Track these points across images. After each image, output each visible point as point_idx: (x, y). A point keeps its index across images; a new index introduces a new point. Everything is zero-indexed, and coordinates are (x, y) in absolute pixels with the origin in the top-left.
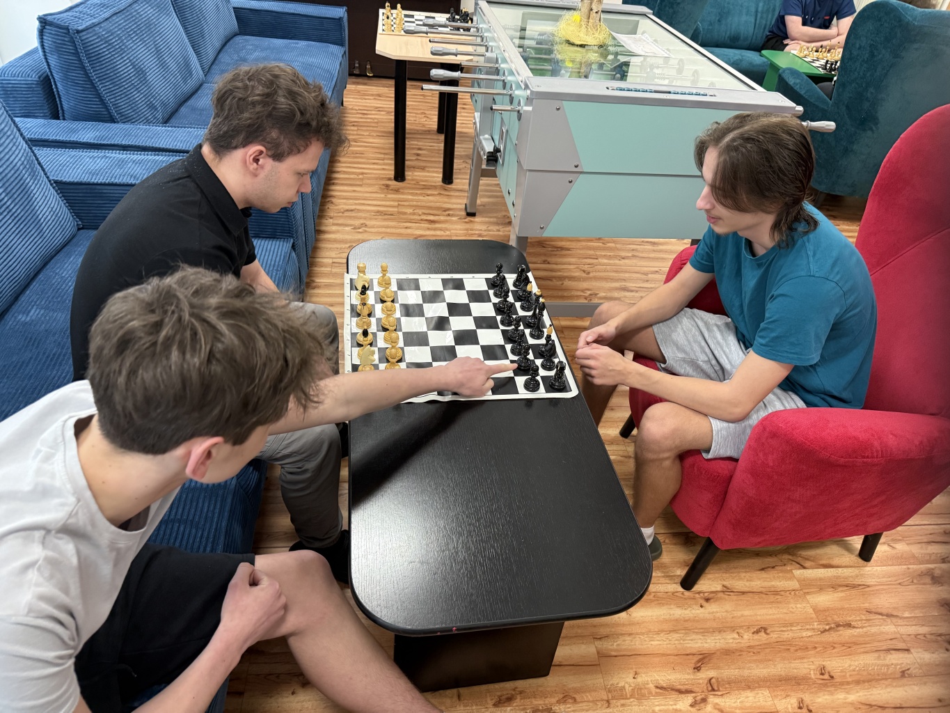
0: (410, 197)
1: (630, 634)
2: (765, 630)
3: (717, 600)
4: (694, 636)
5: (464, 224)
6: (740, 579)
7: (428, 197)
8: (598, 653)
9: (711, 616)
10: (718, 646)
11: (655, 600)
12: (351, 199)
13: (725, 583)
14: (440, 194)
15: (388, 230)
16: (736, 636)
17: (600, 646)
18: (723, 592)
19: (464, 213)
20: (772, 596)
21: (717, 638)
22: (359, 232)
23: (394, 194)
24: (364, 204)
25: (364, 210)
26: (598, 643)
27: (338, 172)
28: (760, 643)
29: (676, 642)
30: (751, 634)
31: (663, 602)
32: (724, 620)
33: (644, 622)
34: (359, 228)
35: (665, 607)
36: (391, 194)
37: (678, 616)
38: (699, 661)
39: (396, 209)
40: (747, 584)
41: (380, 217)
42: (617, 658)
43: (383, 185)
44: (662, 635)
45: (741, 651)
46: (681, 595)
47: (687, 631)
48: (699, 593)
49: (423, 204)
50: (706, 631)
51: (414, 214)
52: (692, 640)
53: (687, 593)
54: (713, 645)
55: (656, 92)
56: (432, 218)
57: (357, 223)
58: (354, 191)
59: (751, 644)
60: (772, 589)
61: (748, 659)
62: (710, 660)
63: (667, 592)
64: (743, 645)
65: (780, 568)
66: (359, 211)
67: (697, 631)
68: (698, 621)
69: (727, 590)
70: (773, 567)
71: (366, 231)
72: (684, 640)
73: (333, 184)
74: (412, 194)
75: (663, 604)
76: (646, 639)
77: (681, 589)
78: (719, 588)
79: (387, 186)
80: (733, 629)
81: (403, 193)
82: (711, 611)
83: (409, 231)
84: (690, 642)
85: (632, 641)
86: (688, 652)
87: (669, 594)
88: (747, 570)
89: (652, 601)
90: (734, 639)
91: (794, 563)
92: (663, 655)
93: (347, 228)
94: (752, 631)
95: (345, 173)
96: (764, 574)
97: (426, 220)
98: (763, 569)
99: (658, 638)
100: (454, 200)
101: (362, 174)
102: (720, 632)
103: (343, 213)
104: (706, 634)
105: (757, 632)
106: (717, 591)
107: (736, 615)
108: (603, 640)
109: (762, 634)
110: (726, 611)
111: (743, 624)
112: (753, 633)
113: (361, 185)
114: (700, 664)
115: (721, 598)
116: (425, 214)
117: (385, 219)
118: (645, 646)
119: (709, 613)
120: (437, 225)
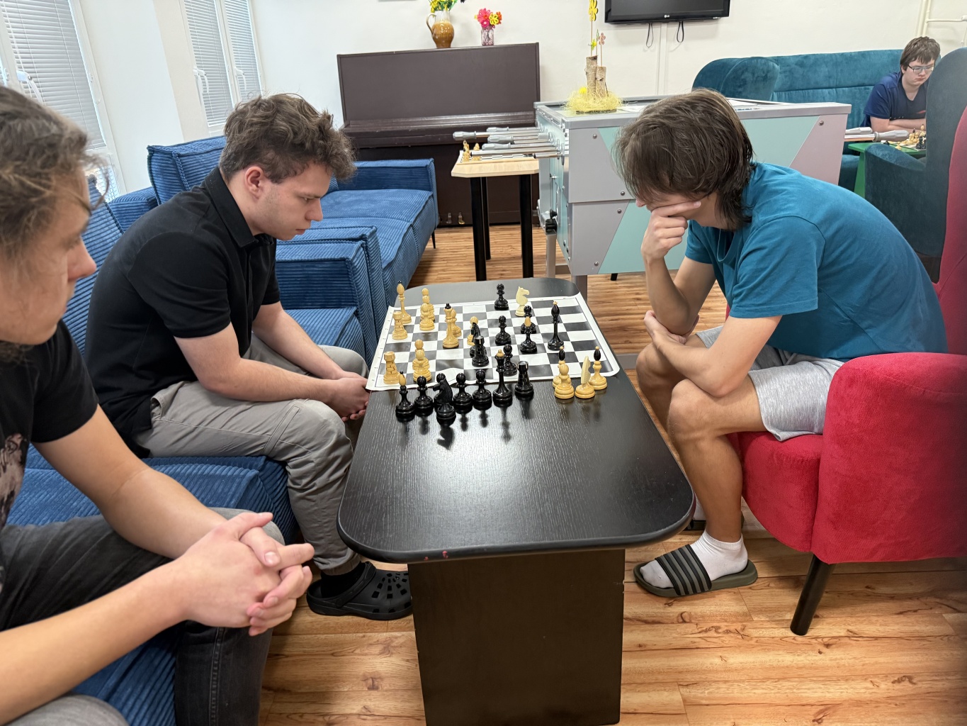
1: (725, 682)
2: (910, 679)
3: (840, 646)
4: (812, 685)
6: (871, 623)
8: (684, 701)
9: (834, 663)
10: (845, 696)
11: (757, 646)
13: (850, 628)
16: (870, 685)
17: (686, 694)
18: (849, 637)
20: (917, 643)
21: (843, 687)
26: (684, 691)
28: (904, 694)
29: (787, 691)
30: (890, 684)
31: (768, 647)
32: (852, 668)
33: (743, 669)
35: (772, 653)
37: (789, 663)
38: (819, 713)
40: (881, 629)
42: (709, 707)
44: (768, 683)
45: (877, 702)
46: (793, 641)
47: (803, 679)
48: (816, 638)
50: (827, 680)
52: (809, 689)
53: (799, 638)
54: (838, 694)
59: (890, 695)
60: (916, 634)
61: (889, 711)
62: (834, 712)
63: (773, 637)
64: (879, 696)
65: (926, 612)
67: (815, 679)
68: (816, 669)
69: (853, 635)
70: (915, 611)
72: (798, 689)
75: (768, 649)
76: (748, 687)
77: (792, 634)
78: (843, 633)
80: (865, 677)
82: (834, 657)
84: (806, 691)
85: (728, 689)
86: (804, 702)
87: (776, 639)
88: (880, 614)
89: (753, 647)
90: (866, 688)
91: (943, 606)
92: (770, 705)
94: (892, 680)
96: (902, 618)
98: (901, 613)
99: (764, 687)
102: (847, 680)
104: (828, 682)
105: (899, 681)
106: (840, 637)
107: (867, 662)
108: (691, 687)
109: (906, 683)
110: (855, 658)
111: (878, 673)
112: (893, 682)
114: (821, 716)
115: (846, 644)
118: (746, 695)
119: (831, 660)
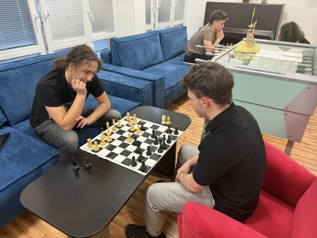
55: (256, 70)
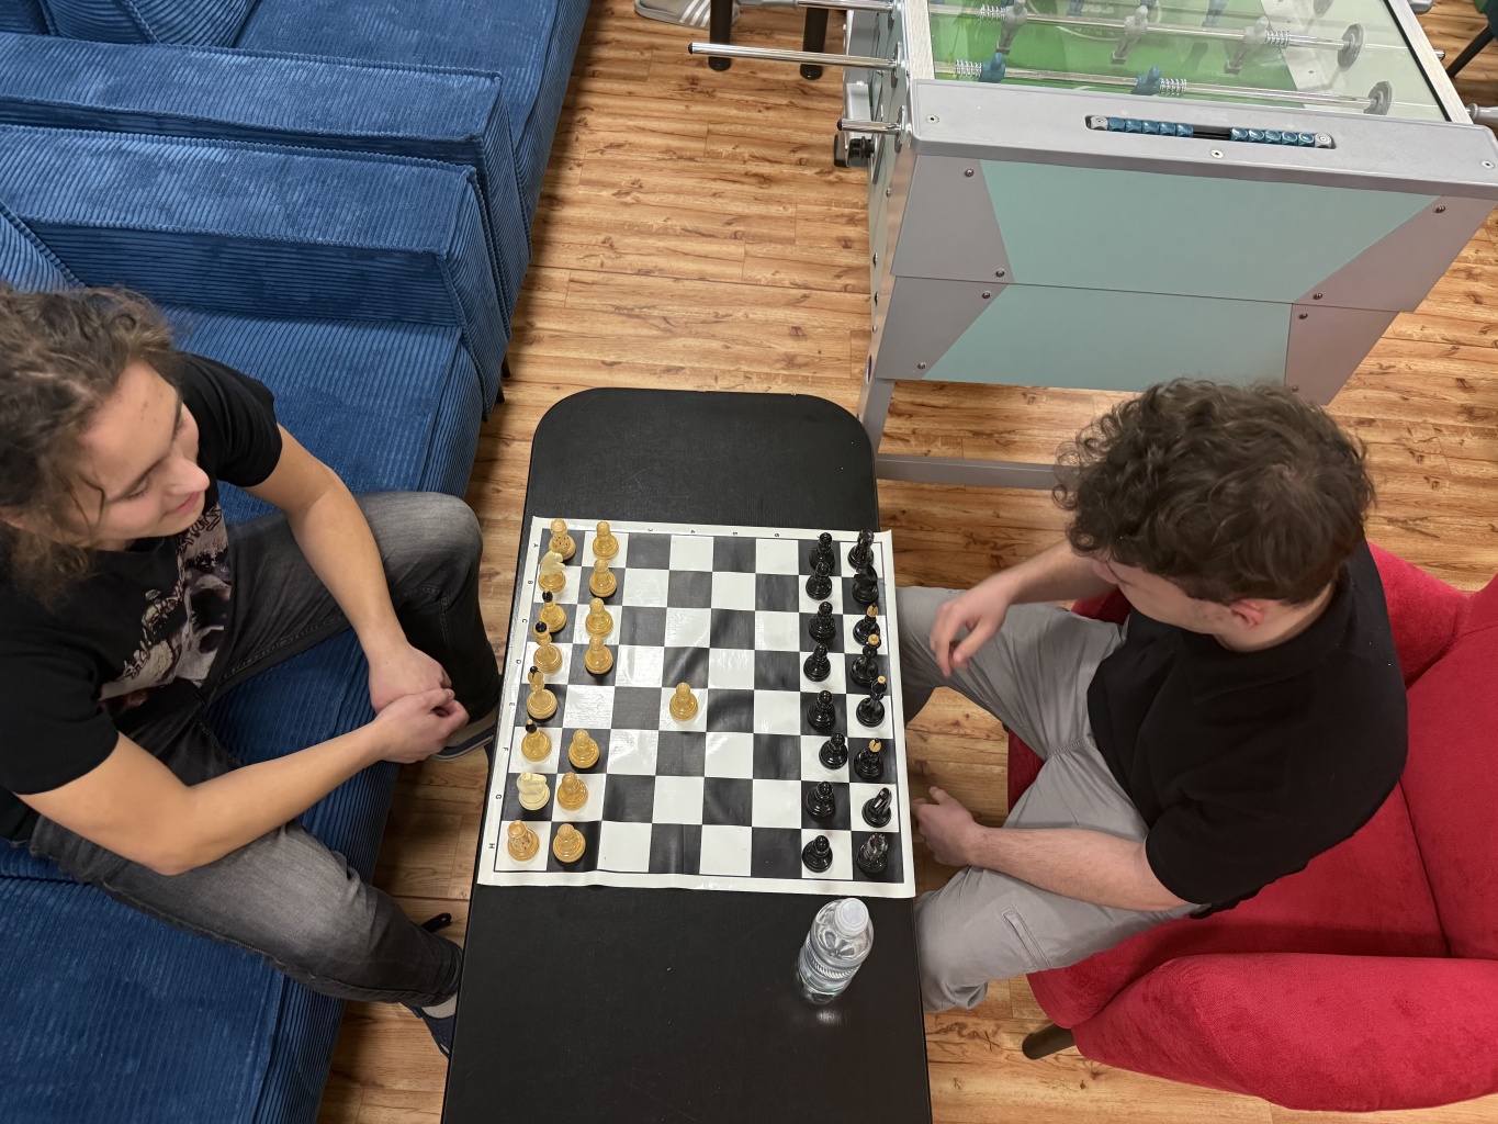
0: (734, 112)
3: (1110, 1077)
5: (825, 189)
7: (766, 113)
9: (1093, 1107)
12: (622, 115)
14: (791, 105)
15: (681, 200)
19: (829, 158)
22: (626, 204)
23: (704, 103)
24: (643, 130)
25: (641, 146)
27: (607, 43)
31: (1019, 1069)
33: (979, 1104)
34: (627, 193)
35: (1022, 1080)
36: (697, 102)
37: (1039, 1100)
39: (700, 145)
41: (670, 164)
43: (687, 78)
49: (756, 130)
51: (733, 158)
56: (765, 169)
57: (624, 178)
58: (630, 94)
66: (633, 147)
68: (1069, 1113)
71: (638, 202)
73: (593, 75)
74: (739, 104)
79: (694, 81)
81: (722, 102)
82: (1097, 1097)
83: (719, 204)
89: (1001, 1067)
93: (606, 193)
95: (619, 44)
97: (755, 175)
100: (817, 123)
101: (652, 47)
103: (602, 152)
107: (1136, 1110)
110: (1123, 1101)
113: (643, 79)
116: (754, 158)
117: (679, 171)
120: (775, 190)
